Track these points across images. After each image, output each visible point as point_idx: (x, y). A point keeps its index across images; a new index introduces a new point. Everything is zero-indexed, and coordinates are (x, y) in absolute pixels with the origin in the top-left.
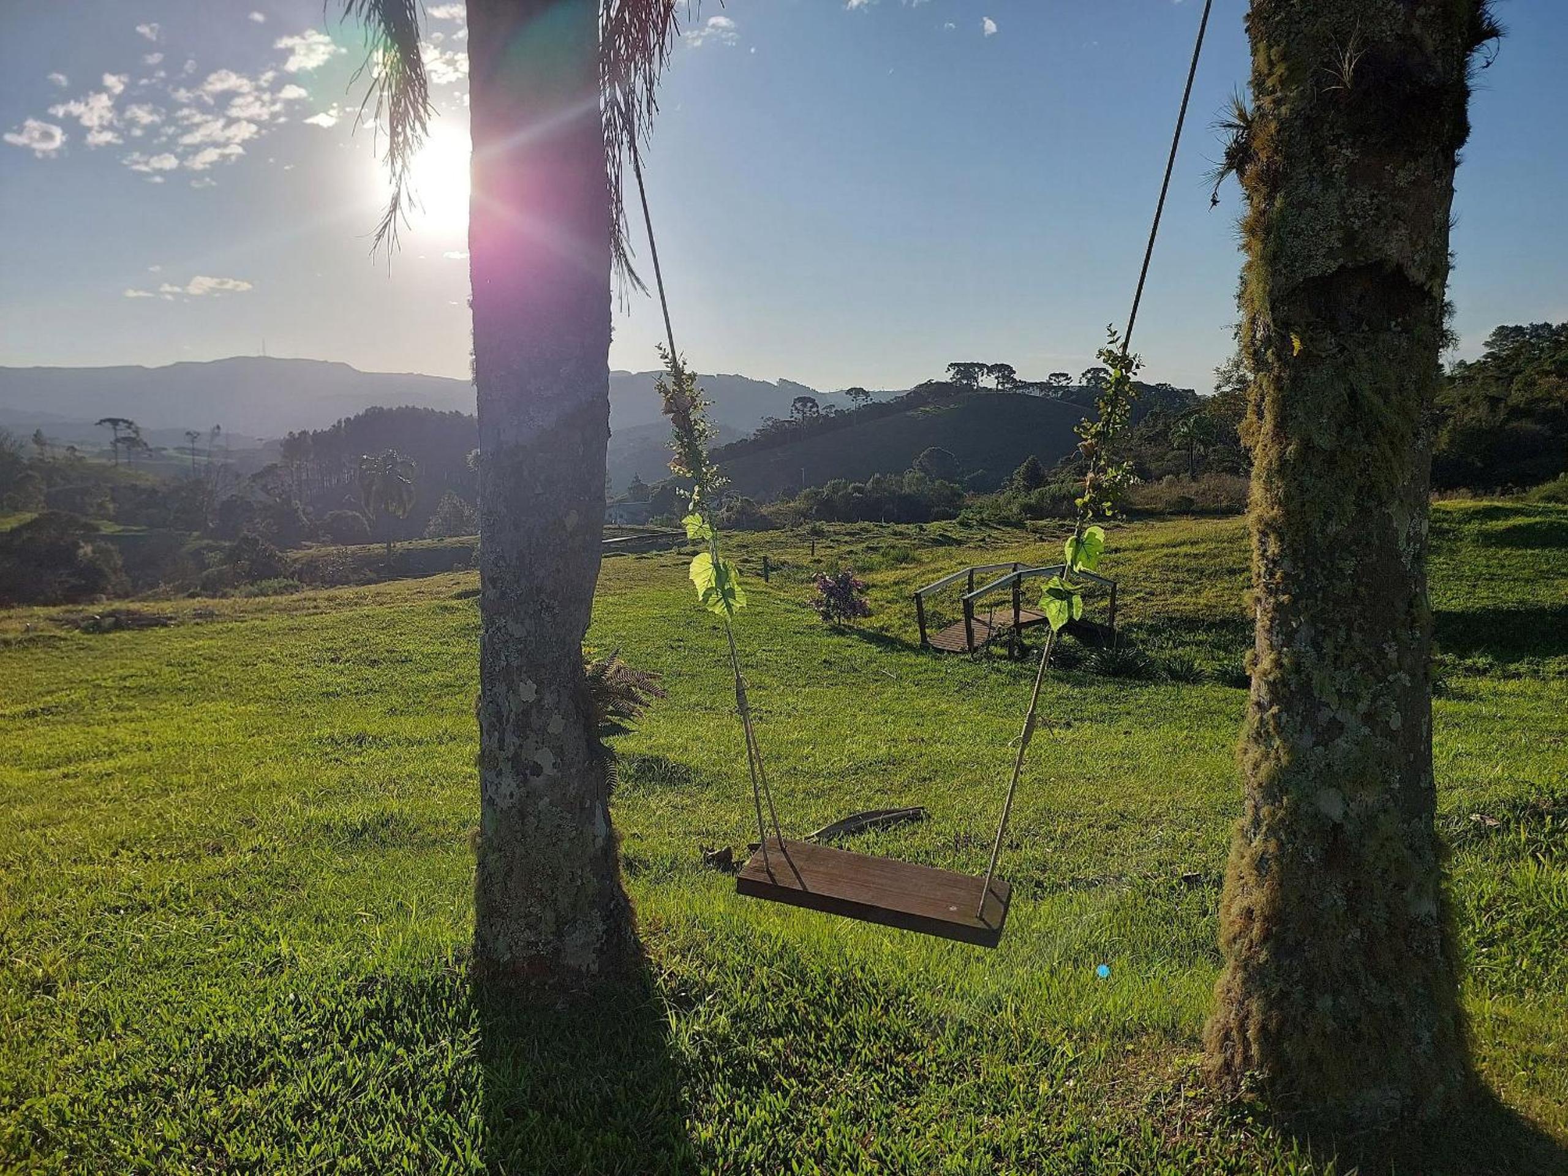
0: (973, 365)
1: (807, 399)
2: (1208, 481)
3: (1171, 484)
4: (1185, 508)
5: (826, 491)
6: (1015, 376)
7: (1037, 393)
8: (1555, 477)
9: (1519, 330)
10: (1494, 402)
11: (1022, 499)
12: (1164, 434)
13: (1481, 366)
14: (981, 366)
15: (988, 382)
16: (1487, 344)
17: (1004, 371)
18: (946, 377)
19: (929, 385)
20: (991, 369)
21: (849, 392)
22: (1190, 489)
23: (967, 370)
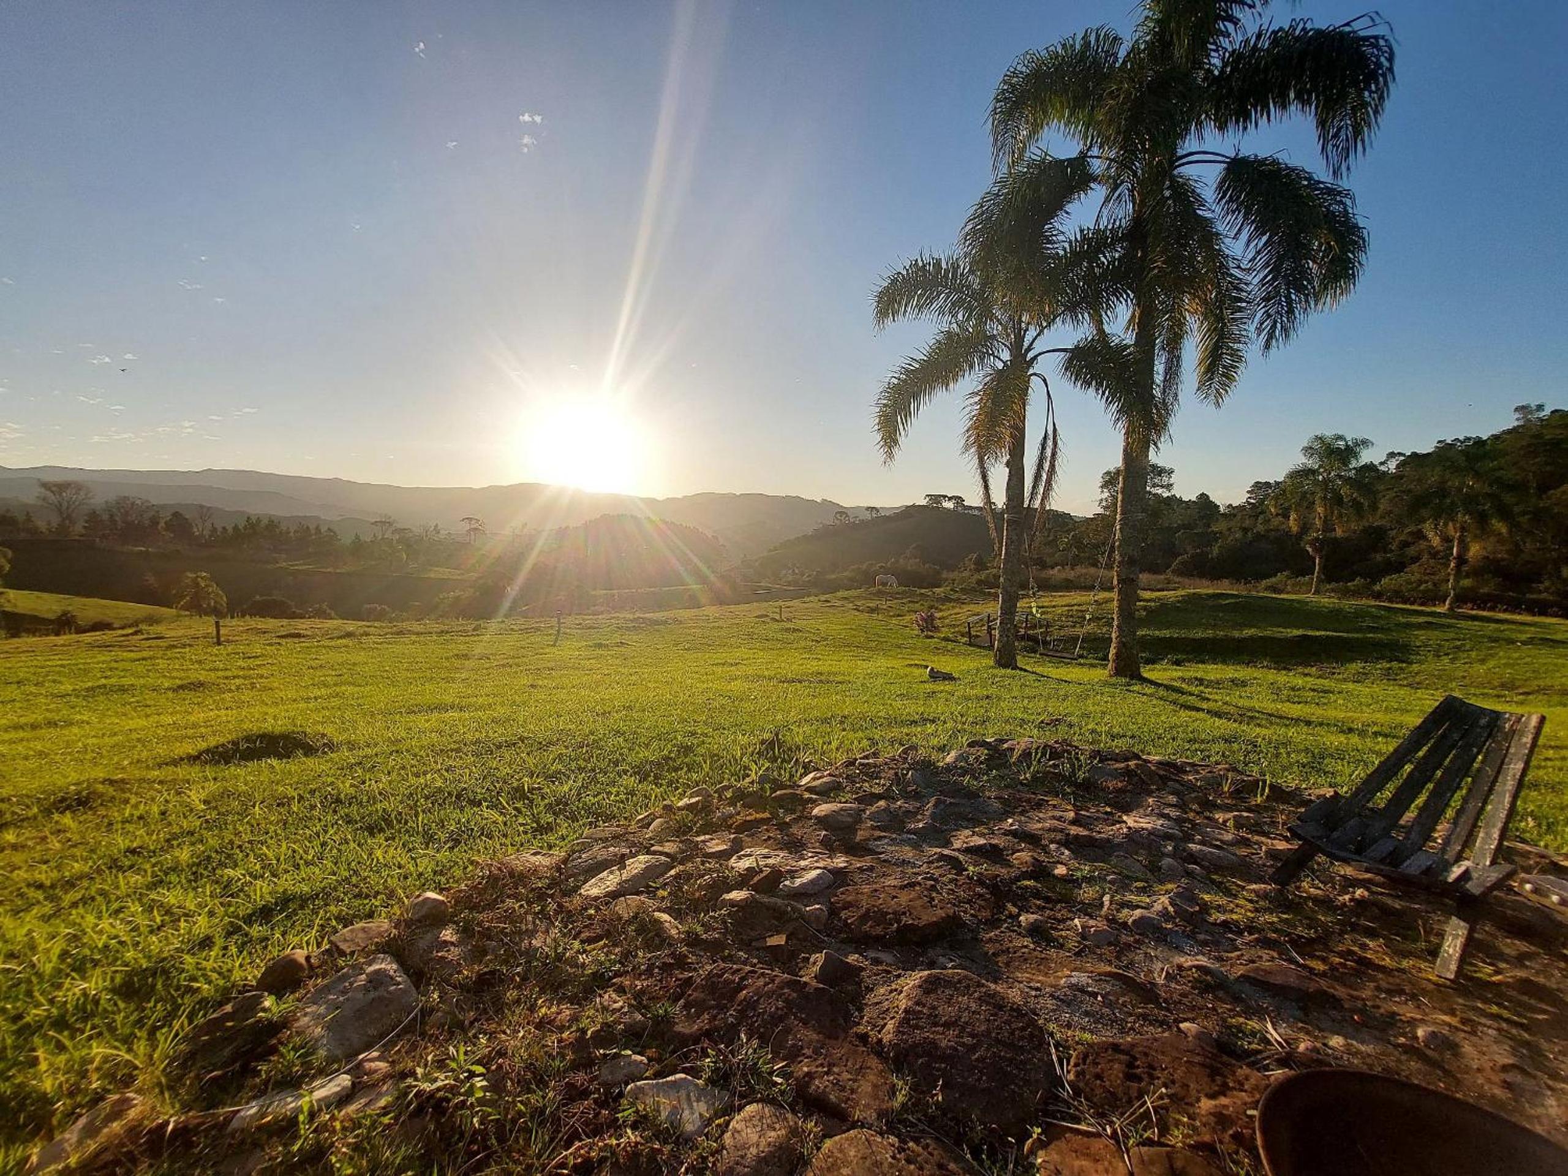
0: (940, 496)
1: (842, 512)
2: (1080, 570)
3: (1059, 571)
4: (1068, 586)
5: (864, 567)
6: (965, 503)
7: (976, 513)
8: (1276, 576)
9: (1267, 484)
10: (1245, 530)
11: (976, 577)
12: (1055, 540)
13: (1241, 508)
14: (945, 497)
15: (949, 505)
16: (1248, 492)
17: (959, 499)
18: (924, 502)
19: (914, 506)
20: (950, 499)
21: (868, 508)
22: (1071, 574)
23: (936, 499)
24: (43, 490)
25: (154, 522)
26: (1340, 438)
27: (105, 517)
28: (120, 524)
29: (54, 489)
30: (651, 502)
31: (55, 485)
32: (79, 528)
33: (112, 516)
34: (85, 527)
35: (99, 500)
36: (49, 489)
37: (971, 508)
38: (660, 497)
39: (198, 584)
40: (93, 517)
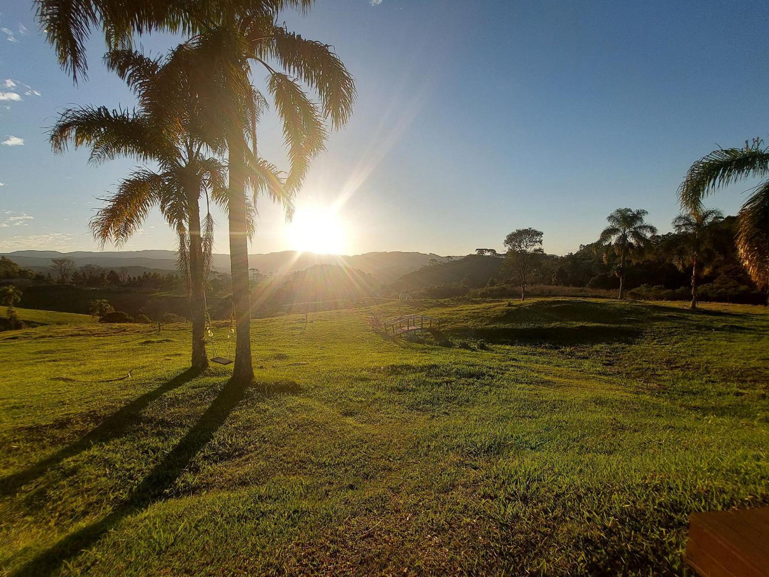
1: (434, 260)
6: (496, 252)
7: (504, 257)
14: (486, 250)
15: (488, 253)
17: (493, 251)
18: (476, 253)
19: (470, 255)
20: (489, 251)
23: (481, 251)
24: (53, 263)
25: (103, 275)
26: (629, 210)
27: (81, 274)
28: (88, 277)
29: (58, 262)
30: (347, 258)
31: (59, 261)
32: (70, 279)
33: (84, 273)
34: (72, 279)
35: (78, 265)
36: (56, 262)
37: (500, 255)
38: (351, 255)
39: (102, 305)
40: (76, 274)
